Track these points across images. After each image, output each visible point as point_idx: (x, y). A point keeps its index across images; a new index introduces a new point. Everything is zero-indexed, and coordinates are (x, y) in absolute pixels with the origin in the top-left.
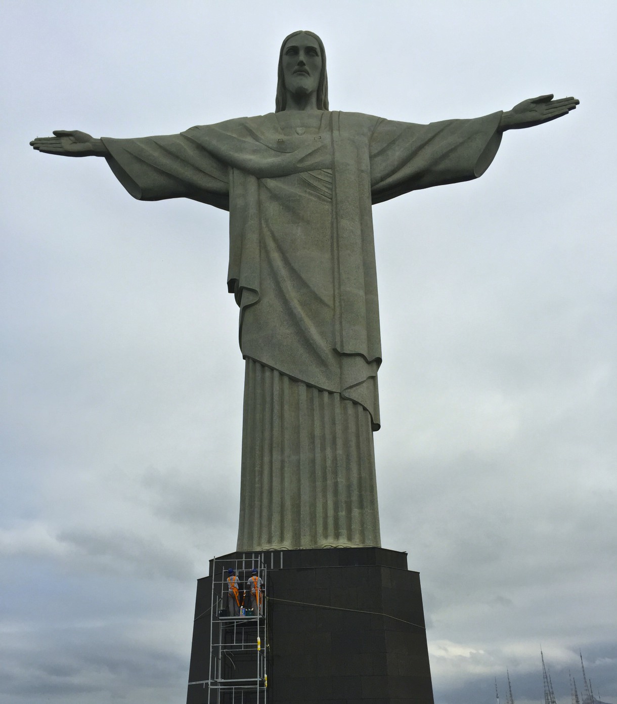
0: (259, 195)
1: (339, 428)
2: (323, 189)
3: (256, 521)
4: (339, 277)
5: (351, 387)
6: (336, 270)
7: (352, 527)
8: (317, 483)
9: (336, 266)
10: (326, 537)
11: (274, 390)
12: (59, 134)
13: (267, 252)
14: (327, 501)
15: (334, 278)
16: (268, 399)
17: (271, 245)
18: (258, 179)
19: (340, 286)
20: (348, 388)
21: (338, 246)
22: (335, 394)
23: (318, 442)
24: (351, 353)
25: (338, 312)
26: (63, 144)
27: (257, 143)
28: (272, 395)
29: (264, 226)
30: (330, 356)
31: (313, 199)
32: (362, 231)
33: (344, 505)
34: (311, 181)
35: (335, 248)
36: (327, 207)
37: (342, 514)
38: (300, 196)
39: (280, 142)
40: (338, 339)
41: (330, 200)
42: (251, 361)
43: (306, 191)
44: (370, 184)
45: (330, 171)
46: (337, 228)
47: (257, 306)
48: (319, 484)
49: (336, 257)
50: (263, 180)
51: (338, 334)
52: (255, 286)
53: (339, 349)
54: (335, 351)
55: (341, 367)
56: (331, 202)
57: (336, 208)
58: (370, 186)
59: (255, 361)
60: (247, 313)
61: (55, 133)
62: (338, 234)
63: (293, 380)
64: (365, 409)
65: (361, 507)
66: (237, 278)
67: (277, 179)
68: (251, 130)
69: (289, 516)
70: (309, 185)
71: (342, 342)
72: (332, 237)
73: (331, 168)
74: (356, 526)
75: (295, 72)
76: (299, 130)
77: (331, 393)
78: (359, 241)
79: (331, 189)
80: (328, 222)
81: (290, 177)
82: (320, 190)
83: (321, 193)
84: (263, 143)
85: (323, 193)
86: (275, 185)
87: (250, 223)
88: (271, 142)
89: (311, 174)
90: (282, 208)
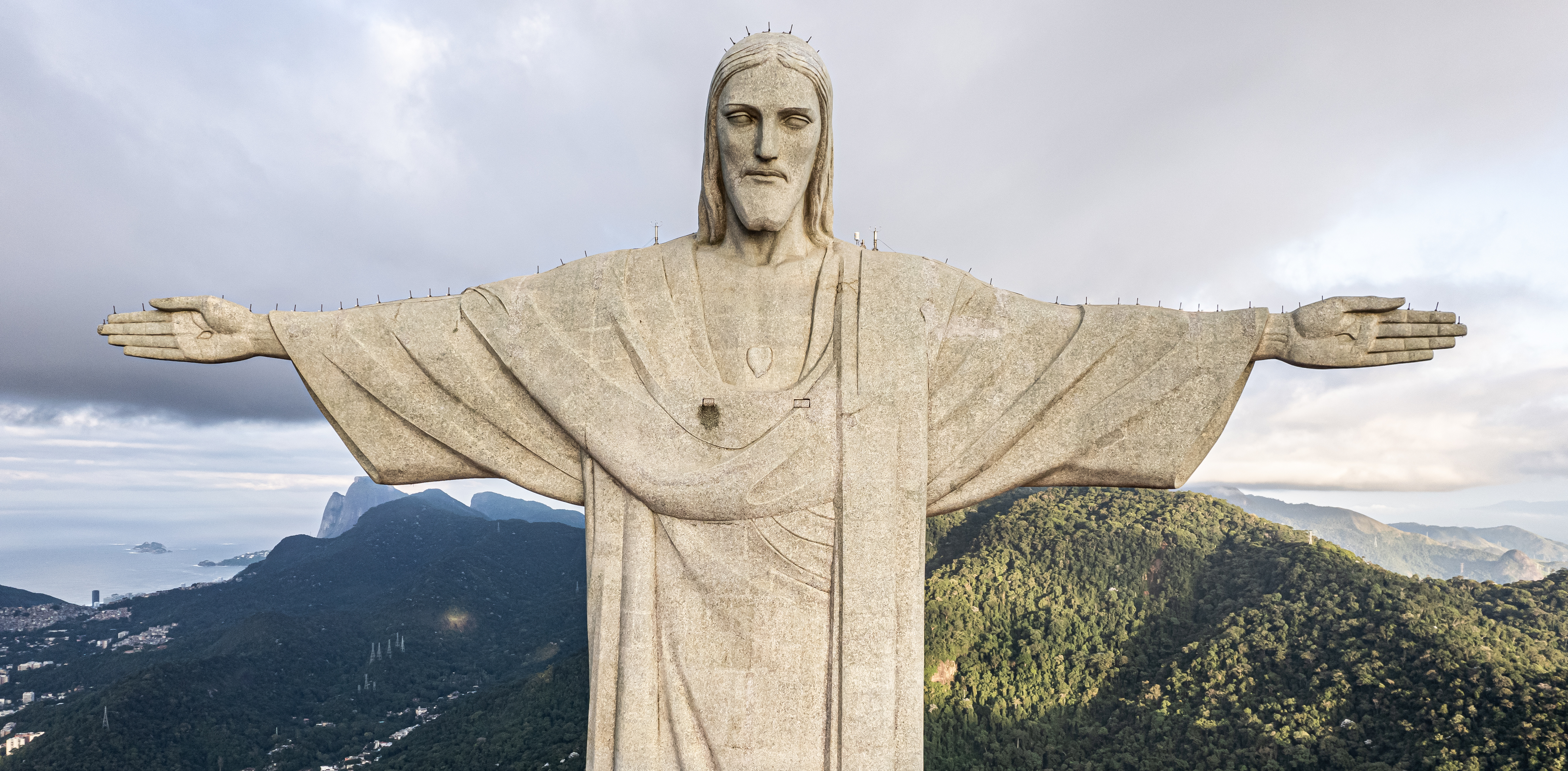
2: (811, 568)
13: (674, 737)
18: (655, 516)
26: (178, 338)
27: (650, 403)
29: (668, 655)
31: (787, 597)
34: (782, 546)
35: (834, 747)
38: (754, 591)
39: (708, 411)
41: (826, 596)
43: (768, 573)
45: (829, 510)
46: (841, 688)
56: (830, 605)
57: (841, 628)
67: (699, 524)
68: (634, 350)
70: (778, 558)
72: (828, 710)
73: (833, 502)
75: (748, 173)
76: (758, 357)
79: (830, 565)
80: (818, 666)
81: (730, 527)
82: (801, 571)
83: (804, 580)
84: (664, 405)
85: (808, 581)
86: (693, 547)
87: (633, 646)
88: (685, 406)
89: (784, 524)
90: (711, 618)
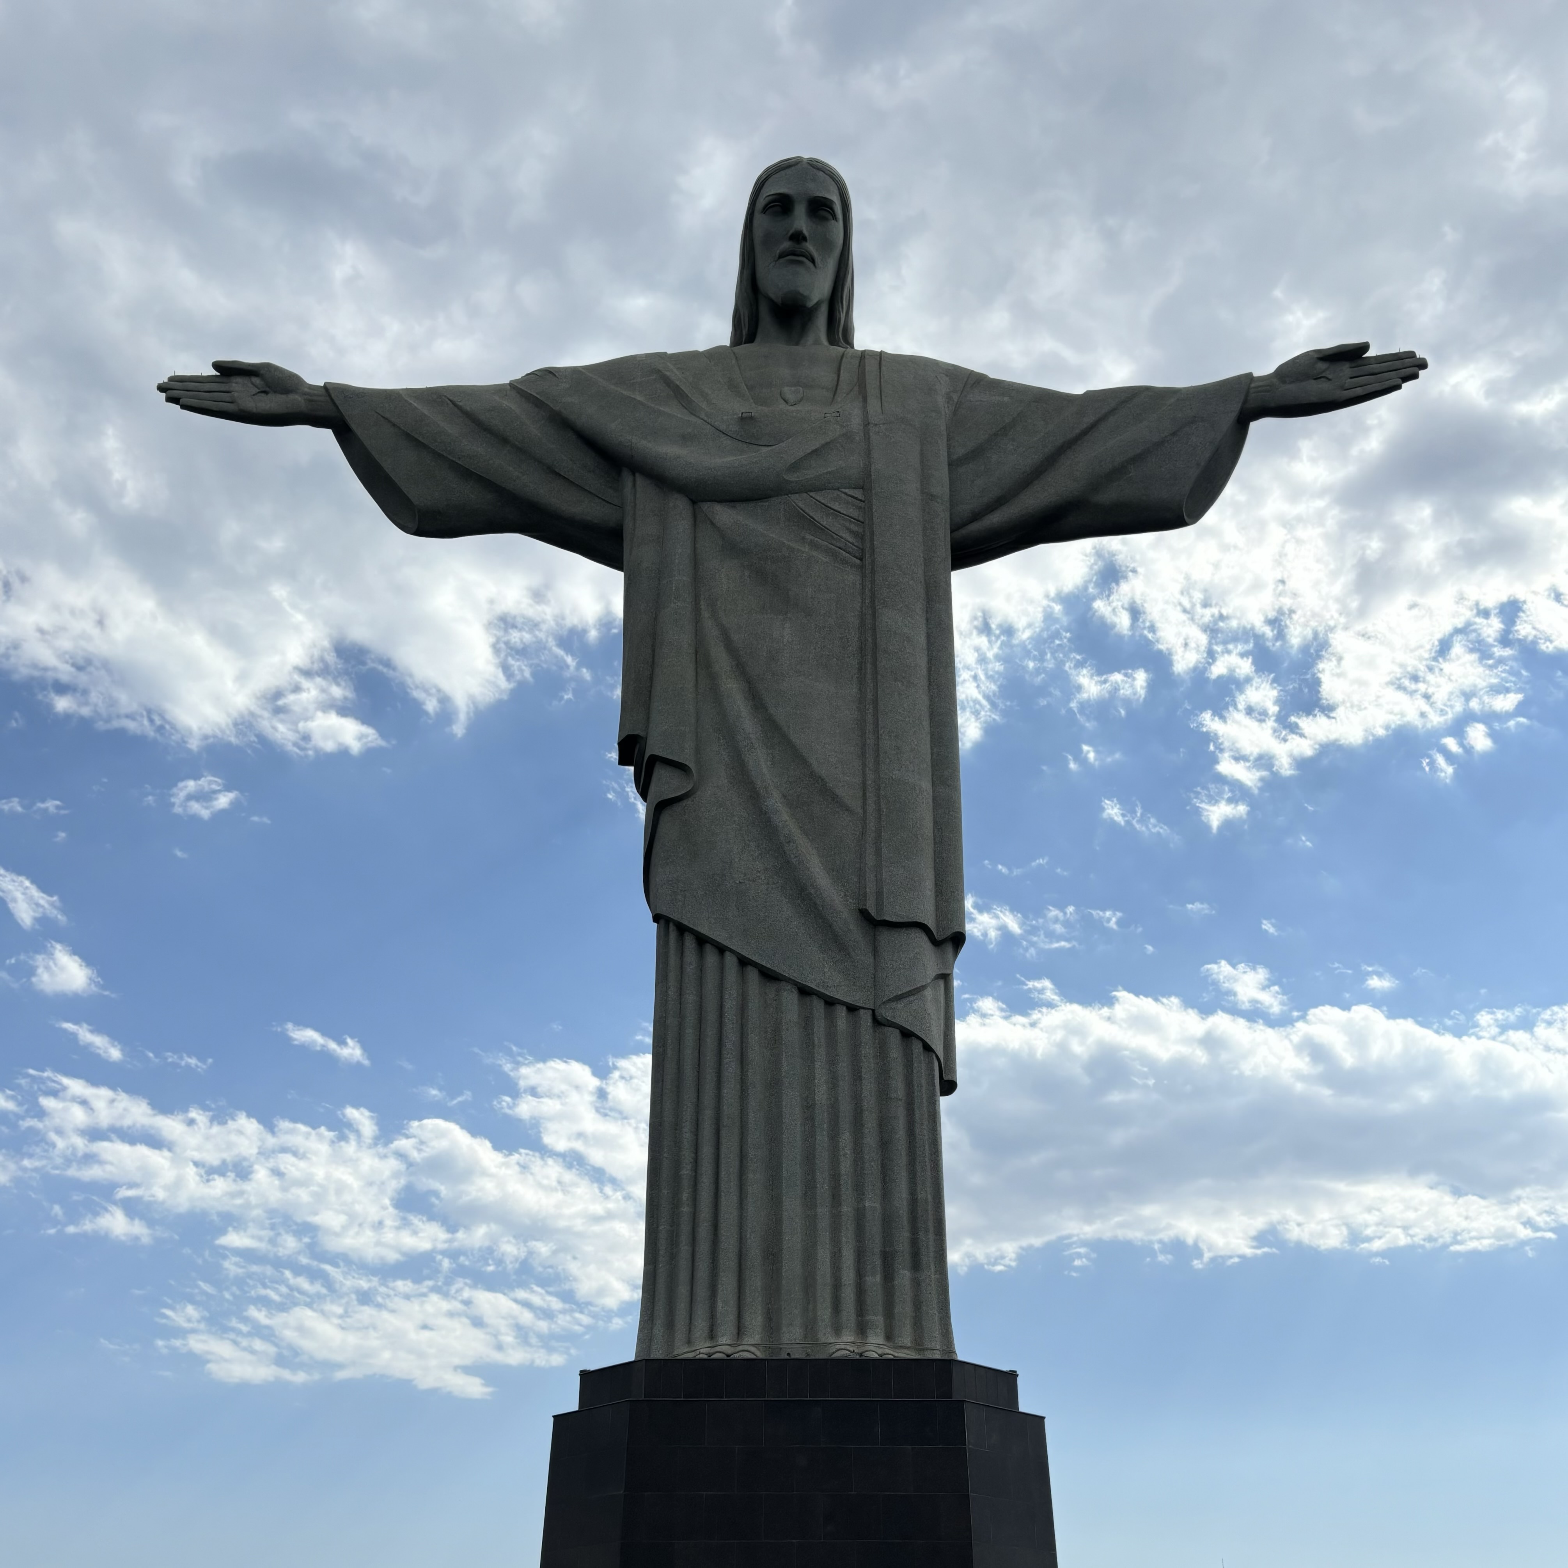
0: (695, 541)
1: (869, 1088)
2: (844, 535)
3: (683, 1290)
4: (877, 745)
5: (899, 998)
6: (870, 727)
7: (896, 1311)
8: (819, 1210)
9: (870, 718)
10: (837, 1330)
11: (727, 996)
12: (226, 370)
13: (713, 678)
14: (840, 1251)
15: (864, 745)
16: (711, 1017)
17: (722, 661)
18: (694, 502)
19: (877, 763)
20: (891, 1000)
21: (875, 672)
22: (862, 1011)
23: (822, 1116)
24: (901, 920)
25: (872, 825)
26: (236, 394)
27: (693, 419)
28: (721, 1007)
29: (706, 614)
30: (852, 927)
31: (822, 557)
32: (928, 636)
33: (878, 1262)
34: (817, 516)
35: (869, 676)
36: (851, 576)
37: (874, 1280)
38: (790, 549)
39: (746, 420)
40: (871, 888)
41: (858, 561)
42: (672, 927)
43: (803, 538)
44: (948, 527)
45: (858, 494)
46: (874, 629)
47: (687, 802)
48: (823, 1211)
49: (870, 696)
51: (870, 877)
52: (686, 757)
53: (873, 912)
54: (864, 915)
55: (875, 952)
56: (862, 567)
57: (873, 582)
58: (949, 532)
59: (682, 929)
60: (666, 817)
61: (217, 366)
62: (875, 644)
63: (769, 976)
64: (927, 1048)
65: (916, 1265)
66: (642, 734)
67: (738, 505)
68: (677, 386)
69: (756, 1281)
70: (813, 525)
71: (879, 894)
72: (861, 649)
73: (862, 488)
74: (904, 1309)
75: (781, 256)
76: (789, 392)
77: (852, 1009)
78: (922, 661)
79: (861, 537)
80: (853, 614)
81: (767, 504)
82: (836, 536)
83: (838, 545)
84: (706, 418)
85: (842, 545)
86: (732, 521)
87: (672, 605)
88: (725, 418)
89: (818, 498)
90: (750, 576)
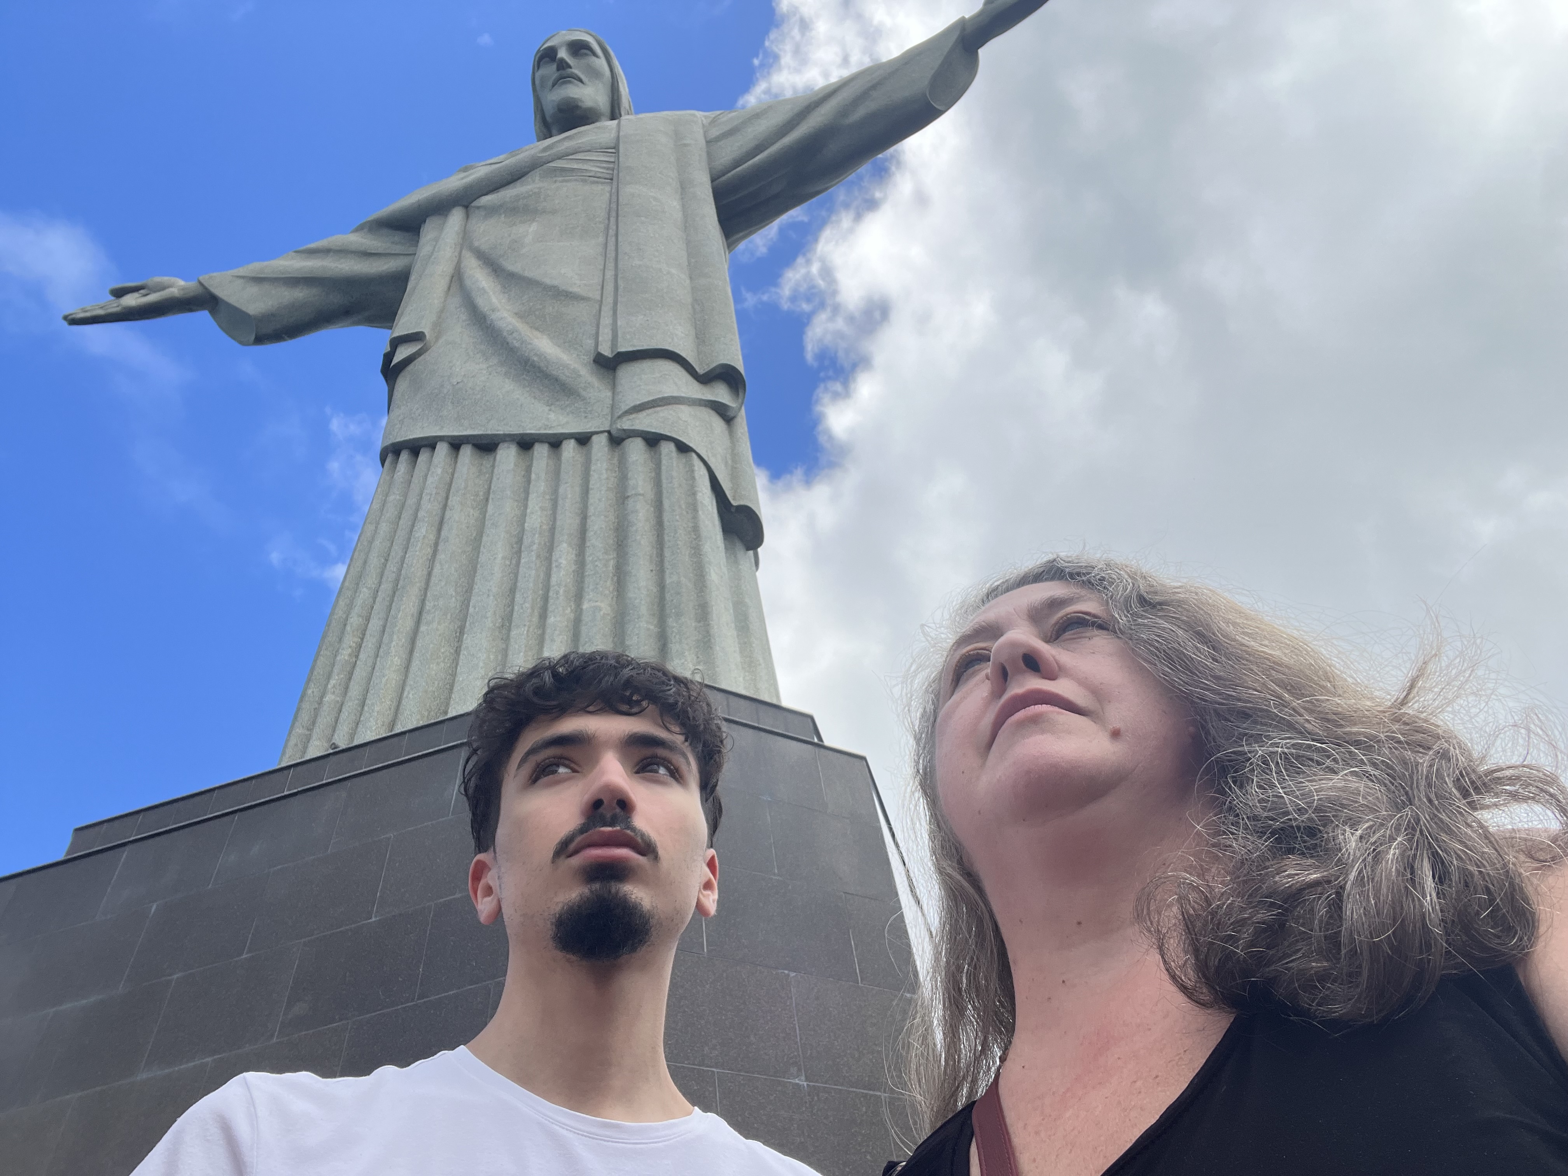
0: (465, 225)
1: (600, 496)
2: (594, 170)
5: (640, 409)
18: (466, 207)
19: (618, 264)
20: (629, 413)
24: (640, 348)
25: (609, 299)
31: (571, 185)
34: (571, 166)
36: (600, 187)
40: (606, 339)
41: (606, 180)
43: (556, 181)
45: (611, 150)
50: (474, 204)
51: (605, 331)
52: (423, 327)
53: (607, 351)
54: (598, 360)
56: (611, 182)
62: (618, 205)
63: (486, 447)
64: (682, 449)
67: (501, 189)
70: (563, 170)
71: (616, 339)
73: (614, 147)
79: (610, 168)
82: (589, 173)
83: (592, 176)
85: (596, 176)
86: (498, 198)
89: (574, 158)
